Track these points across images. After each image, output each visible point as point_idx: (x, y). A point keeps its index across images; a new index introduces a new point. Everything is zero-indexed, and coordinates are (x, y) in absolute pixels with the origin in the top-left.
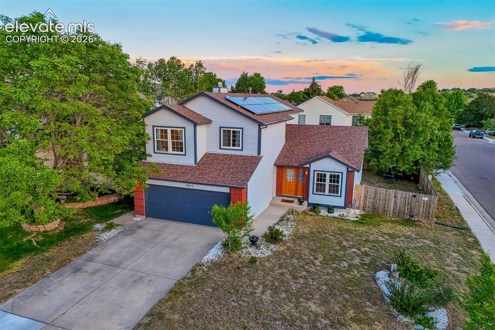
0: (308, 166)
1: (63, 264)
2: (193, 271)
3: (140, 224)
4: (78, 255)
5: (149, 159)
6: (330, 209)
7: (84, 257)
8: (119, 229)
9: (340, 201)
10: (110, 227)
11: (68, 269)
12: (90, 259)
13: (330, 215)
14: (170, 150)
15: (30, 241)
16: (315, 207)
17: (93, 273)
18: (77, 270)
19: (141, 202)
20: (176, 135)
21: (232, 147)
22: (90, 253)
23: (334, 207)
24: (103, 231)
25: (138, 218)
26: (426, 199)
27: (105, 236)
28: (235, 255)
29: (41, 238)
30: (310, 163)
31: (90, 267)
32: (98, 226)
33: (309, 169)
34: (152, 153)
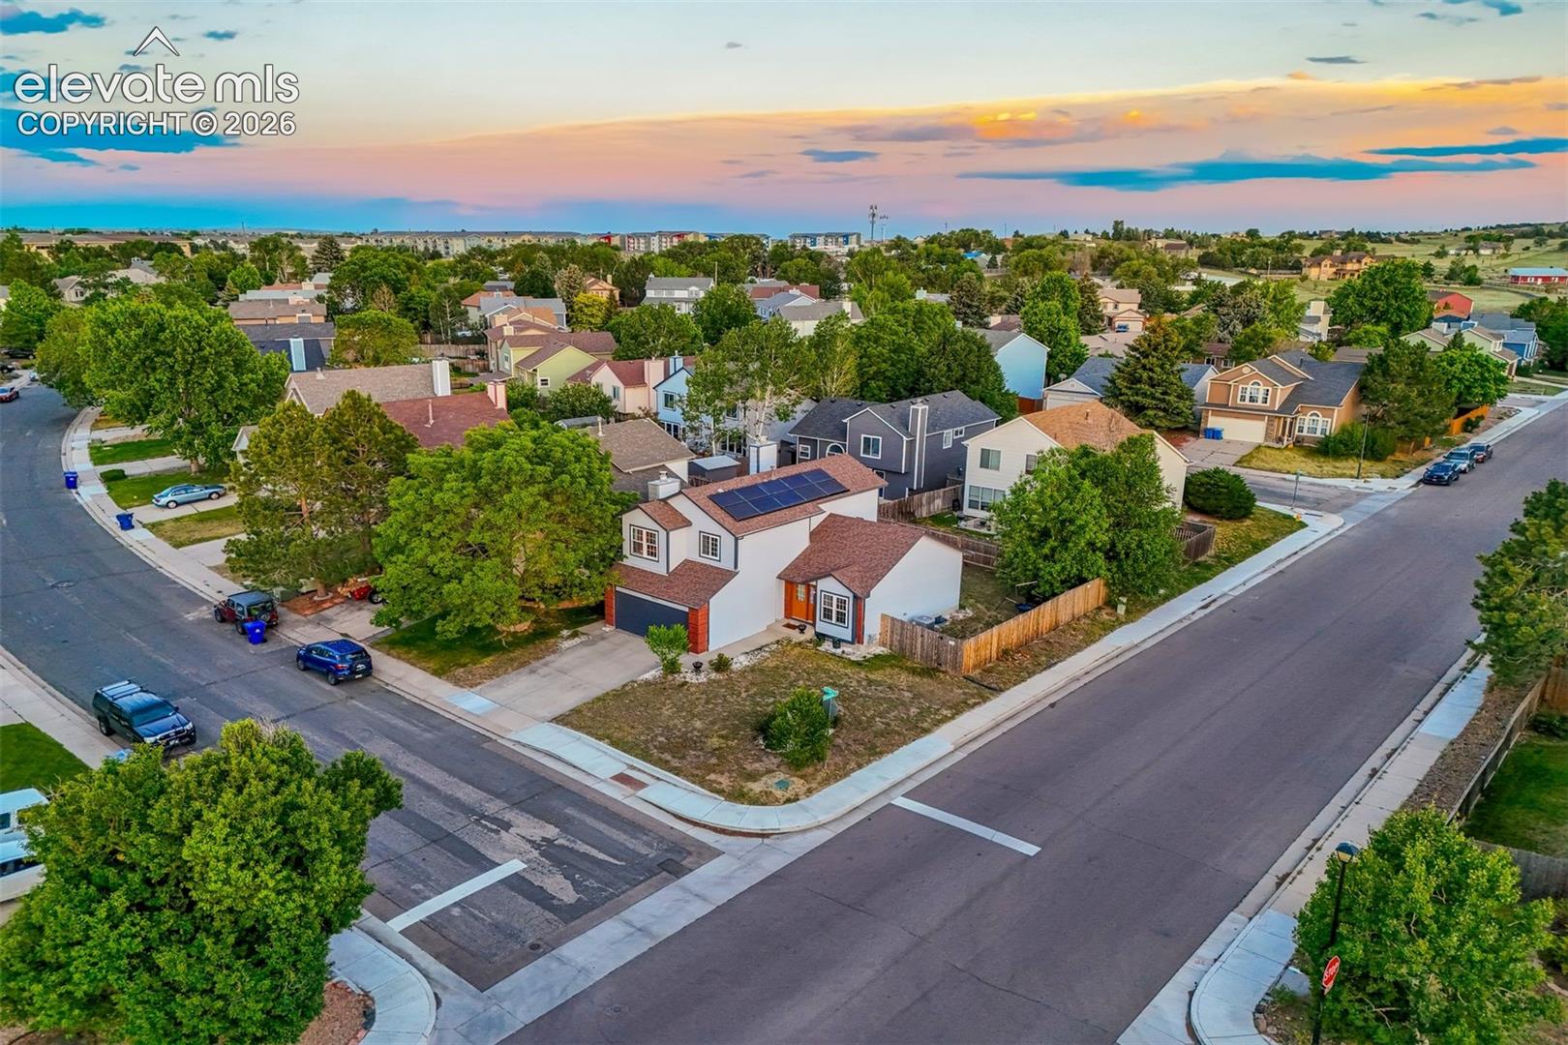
0: (814, 583)
1: (523, 665)
2: (624, 686)
3: (605, 635)
4: (538, 659)
5: (625, 562)
6: (837, 643)
7: (542, 661)
8: (584, 638)
9: (846, 633)
10: (575, 635)
11: (526, 670)
12: (546, 665)
13: (834, 650)
14: (645, 555)
15: (500, 641)
16: (821, 637)
17: (544, 676)
18: (533, 672)
19: (612, 610)
20: (651, 537)
21: (710, 556)
22: (547, 658)
23: (840, 640)
24: (568, 638)
25: (608, 629)
26: (952, 643)
27: (567, 644)
28: (670, 677)
29: (510, 639)
30: (816, 579)
31: (543, 671)
32: (565, 633)
33: (815, 587)
34: (628, 555)
